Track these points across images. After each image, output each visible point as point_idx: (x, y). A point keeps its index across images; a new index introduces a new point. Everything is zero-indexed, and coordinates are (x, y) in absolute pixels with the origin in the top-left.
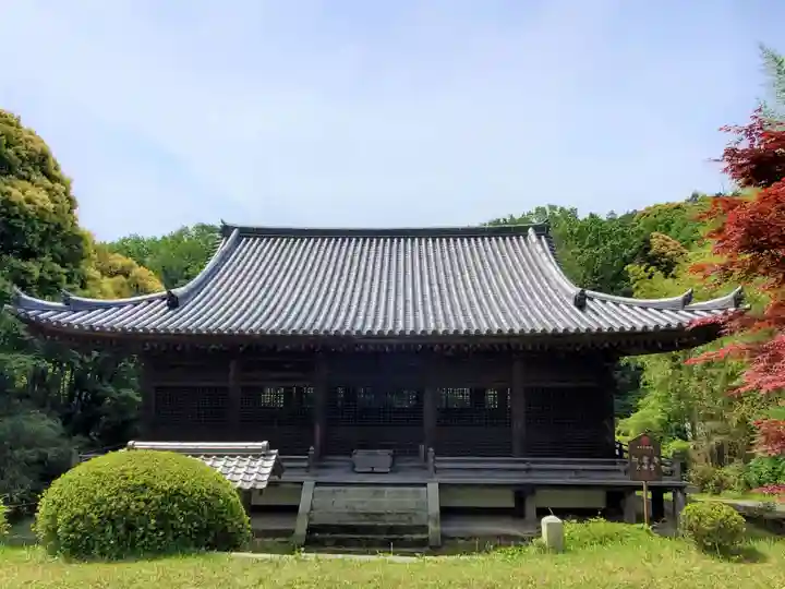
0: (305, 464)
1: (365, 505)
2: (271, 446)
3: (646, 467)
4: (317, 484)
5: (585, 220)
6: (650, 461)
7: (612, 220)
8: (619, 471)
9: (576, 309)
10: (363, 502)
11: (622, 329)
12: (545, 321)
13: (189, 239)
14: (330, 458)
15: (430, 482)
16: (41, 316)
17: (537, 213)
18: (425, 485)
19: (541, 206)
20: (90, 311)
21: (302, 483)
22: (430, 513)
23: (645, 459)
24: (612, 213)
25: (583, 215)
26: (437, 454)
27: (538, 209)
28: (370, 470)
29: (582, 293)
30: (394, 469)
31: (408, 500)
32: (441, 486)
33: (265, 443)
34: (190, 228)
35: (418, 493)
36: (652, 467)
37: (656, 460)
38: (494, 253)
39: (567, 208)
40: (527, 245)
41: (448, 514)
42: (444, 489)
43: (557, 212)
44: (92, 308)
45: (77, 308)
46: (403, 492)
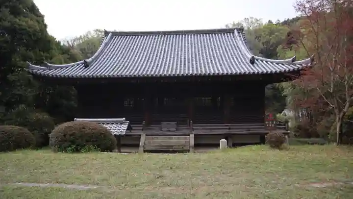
0: (141, 128)
2: (126, 120)
3: (270, 126)
4: (146, 135)
6: (272, 123)
7: (278, 23)
9: (250, 64)
11: (271, 72)
12: (237, 69)
14: (152, 125)
16: (38, 72)
18: (189, 135)
20: (56, 70)
21: (141, 135)
22: (191, 145)
23: (271, 122)
24: (278, 20)
25: (265, 22)
26: (194, 123)
27: (245, 19)
28: (168, 130)
29: (253, 57)
30: (177, 130)
31: (182, 141)
33: (124, 119)
35: (186, 138)
36: (273, 125)
38: (220, 41)
40: (234, 37)
41: (197, 146)
42: (196, 136)
43: (253, 20)
44: (56, 68)
45: (50, 68)
46: (180, 138)
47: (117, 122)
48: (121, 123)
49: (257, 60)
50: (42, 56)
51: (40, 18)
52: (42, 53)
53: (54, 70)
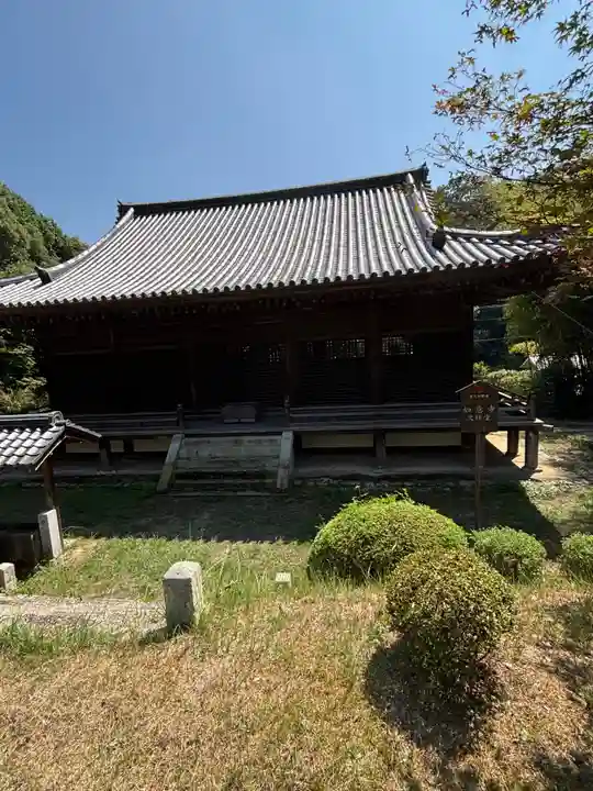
3: (479, 418)
4: (187, 436)
6: (486, 411)
15: (285, 430)
21: (172, 436)
23: (480, 409)
28: (237, 420)
32: (296, 435)
35: (273, 441)
36: (487, 416)
37: (492, 408)
46: (260, 442)
49: (455, 238)
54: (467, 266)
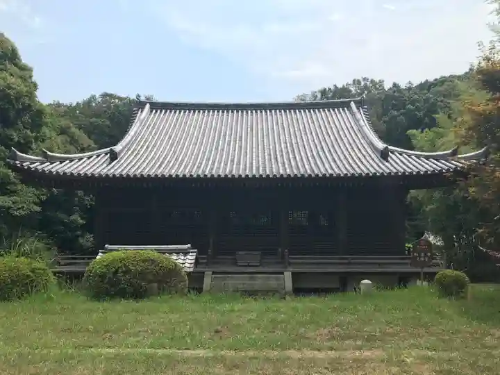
0: (205, 261)
1: (245, 286)
2: (193, 247)
3: (422, 259)
4: (213, 273)
5: (390, 89)
6: (426, 256)
7: (409, 89)
8: (406, 264)
10: (243, 284)
12: (362, 167)
13: (96, 104)
14: (220, 256)
15: (286, 271)
16: (31, 166)
17: (354, 83)
18: (282, 273)
19: (357, 78)
20: (61, 163)
21: (204, 273)
22: (287, 289)
23: (423, 255)
25: (388, 86)
26: (291, 254)
27: (354, 81)
28: (247, 264)
29: (386, 148)
30: (261, 264)
31: (271, 282)
32: (294, 274)
33: (189, 245)
34: (97, 96)
35: (278, 278)
36: (427, 259)
37: (429, 254)
39: (377, 80)
41: (298, 291)
42: (295, 276)
43: (368, 83)
44: (62, 160)
45: (52, 160)
46: (269, 278)
47: (178, 252)
48: (186, 253)
49: (392, 153)
50: (29, 137)
51: (26, 72)
52: (28, 132)
53: (58, 163)
54: (414, 173)
